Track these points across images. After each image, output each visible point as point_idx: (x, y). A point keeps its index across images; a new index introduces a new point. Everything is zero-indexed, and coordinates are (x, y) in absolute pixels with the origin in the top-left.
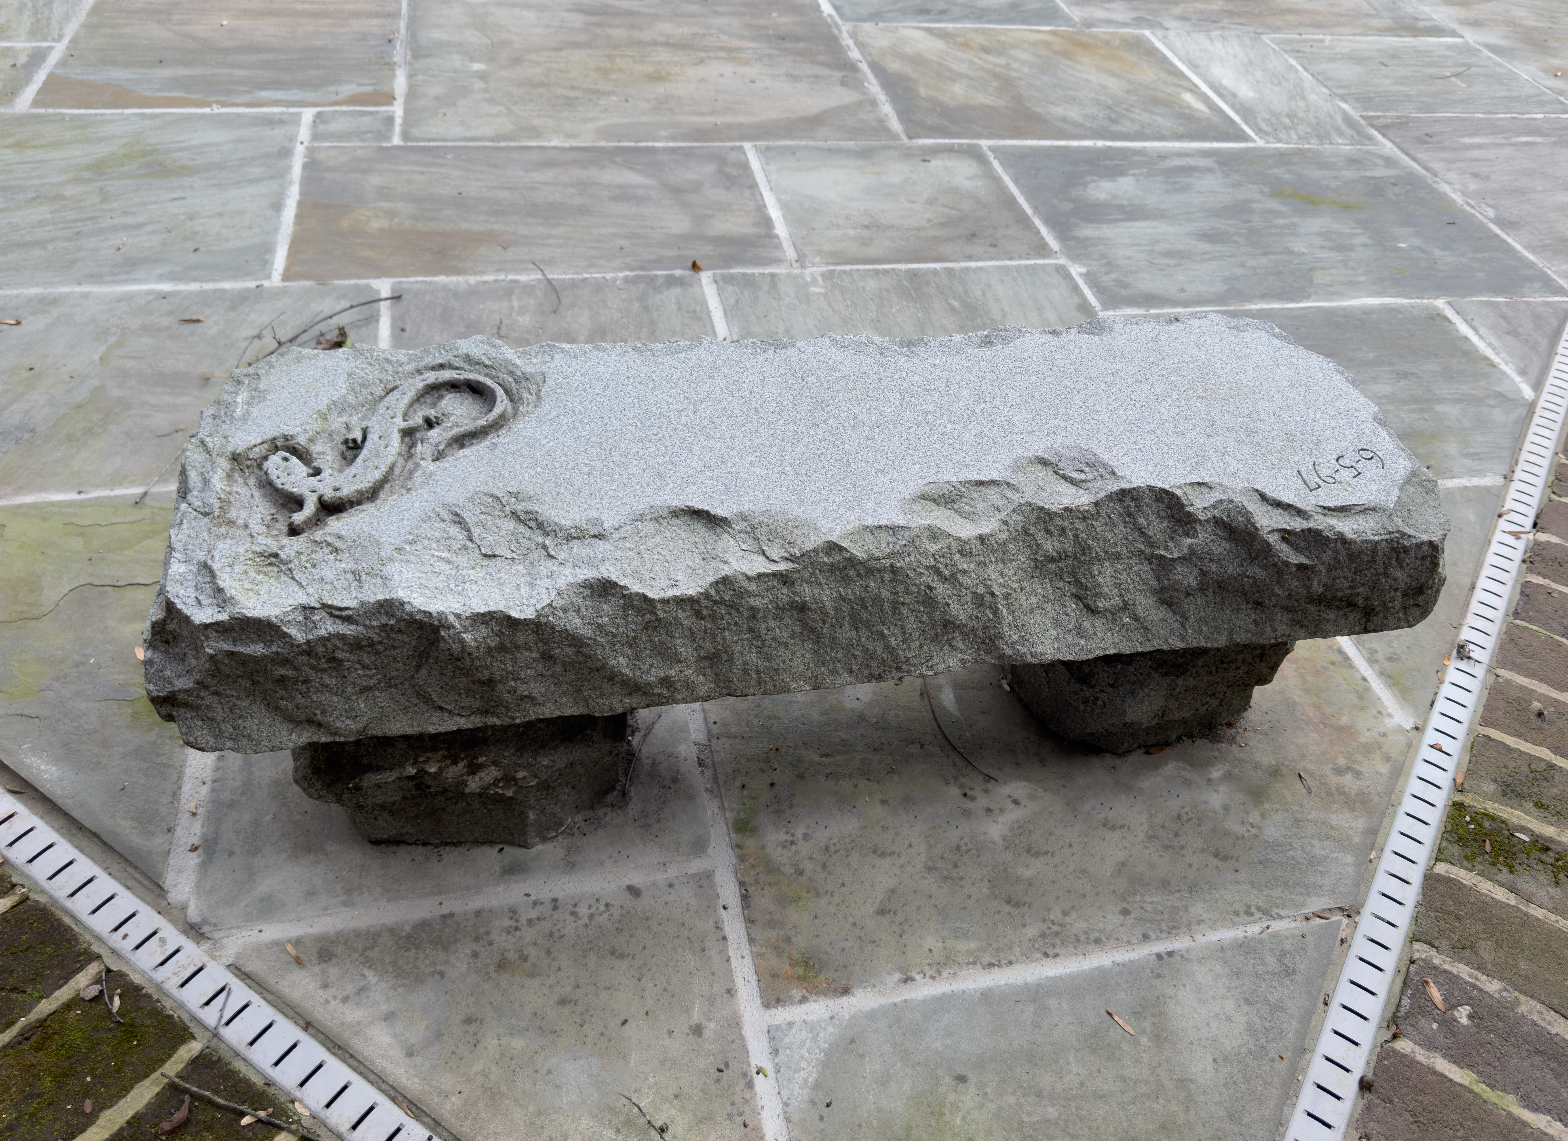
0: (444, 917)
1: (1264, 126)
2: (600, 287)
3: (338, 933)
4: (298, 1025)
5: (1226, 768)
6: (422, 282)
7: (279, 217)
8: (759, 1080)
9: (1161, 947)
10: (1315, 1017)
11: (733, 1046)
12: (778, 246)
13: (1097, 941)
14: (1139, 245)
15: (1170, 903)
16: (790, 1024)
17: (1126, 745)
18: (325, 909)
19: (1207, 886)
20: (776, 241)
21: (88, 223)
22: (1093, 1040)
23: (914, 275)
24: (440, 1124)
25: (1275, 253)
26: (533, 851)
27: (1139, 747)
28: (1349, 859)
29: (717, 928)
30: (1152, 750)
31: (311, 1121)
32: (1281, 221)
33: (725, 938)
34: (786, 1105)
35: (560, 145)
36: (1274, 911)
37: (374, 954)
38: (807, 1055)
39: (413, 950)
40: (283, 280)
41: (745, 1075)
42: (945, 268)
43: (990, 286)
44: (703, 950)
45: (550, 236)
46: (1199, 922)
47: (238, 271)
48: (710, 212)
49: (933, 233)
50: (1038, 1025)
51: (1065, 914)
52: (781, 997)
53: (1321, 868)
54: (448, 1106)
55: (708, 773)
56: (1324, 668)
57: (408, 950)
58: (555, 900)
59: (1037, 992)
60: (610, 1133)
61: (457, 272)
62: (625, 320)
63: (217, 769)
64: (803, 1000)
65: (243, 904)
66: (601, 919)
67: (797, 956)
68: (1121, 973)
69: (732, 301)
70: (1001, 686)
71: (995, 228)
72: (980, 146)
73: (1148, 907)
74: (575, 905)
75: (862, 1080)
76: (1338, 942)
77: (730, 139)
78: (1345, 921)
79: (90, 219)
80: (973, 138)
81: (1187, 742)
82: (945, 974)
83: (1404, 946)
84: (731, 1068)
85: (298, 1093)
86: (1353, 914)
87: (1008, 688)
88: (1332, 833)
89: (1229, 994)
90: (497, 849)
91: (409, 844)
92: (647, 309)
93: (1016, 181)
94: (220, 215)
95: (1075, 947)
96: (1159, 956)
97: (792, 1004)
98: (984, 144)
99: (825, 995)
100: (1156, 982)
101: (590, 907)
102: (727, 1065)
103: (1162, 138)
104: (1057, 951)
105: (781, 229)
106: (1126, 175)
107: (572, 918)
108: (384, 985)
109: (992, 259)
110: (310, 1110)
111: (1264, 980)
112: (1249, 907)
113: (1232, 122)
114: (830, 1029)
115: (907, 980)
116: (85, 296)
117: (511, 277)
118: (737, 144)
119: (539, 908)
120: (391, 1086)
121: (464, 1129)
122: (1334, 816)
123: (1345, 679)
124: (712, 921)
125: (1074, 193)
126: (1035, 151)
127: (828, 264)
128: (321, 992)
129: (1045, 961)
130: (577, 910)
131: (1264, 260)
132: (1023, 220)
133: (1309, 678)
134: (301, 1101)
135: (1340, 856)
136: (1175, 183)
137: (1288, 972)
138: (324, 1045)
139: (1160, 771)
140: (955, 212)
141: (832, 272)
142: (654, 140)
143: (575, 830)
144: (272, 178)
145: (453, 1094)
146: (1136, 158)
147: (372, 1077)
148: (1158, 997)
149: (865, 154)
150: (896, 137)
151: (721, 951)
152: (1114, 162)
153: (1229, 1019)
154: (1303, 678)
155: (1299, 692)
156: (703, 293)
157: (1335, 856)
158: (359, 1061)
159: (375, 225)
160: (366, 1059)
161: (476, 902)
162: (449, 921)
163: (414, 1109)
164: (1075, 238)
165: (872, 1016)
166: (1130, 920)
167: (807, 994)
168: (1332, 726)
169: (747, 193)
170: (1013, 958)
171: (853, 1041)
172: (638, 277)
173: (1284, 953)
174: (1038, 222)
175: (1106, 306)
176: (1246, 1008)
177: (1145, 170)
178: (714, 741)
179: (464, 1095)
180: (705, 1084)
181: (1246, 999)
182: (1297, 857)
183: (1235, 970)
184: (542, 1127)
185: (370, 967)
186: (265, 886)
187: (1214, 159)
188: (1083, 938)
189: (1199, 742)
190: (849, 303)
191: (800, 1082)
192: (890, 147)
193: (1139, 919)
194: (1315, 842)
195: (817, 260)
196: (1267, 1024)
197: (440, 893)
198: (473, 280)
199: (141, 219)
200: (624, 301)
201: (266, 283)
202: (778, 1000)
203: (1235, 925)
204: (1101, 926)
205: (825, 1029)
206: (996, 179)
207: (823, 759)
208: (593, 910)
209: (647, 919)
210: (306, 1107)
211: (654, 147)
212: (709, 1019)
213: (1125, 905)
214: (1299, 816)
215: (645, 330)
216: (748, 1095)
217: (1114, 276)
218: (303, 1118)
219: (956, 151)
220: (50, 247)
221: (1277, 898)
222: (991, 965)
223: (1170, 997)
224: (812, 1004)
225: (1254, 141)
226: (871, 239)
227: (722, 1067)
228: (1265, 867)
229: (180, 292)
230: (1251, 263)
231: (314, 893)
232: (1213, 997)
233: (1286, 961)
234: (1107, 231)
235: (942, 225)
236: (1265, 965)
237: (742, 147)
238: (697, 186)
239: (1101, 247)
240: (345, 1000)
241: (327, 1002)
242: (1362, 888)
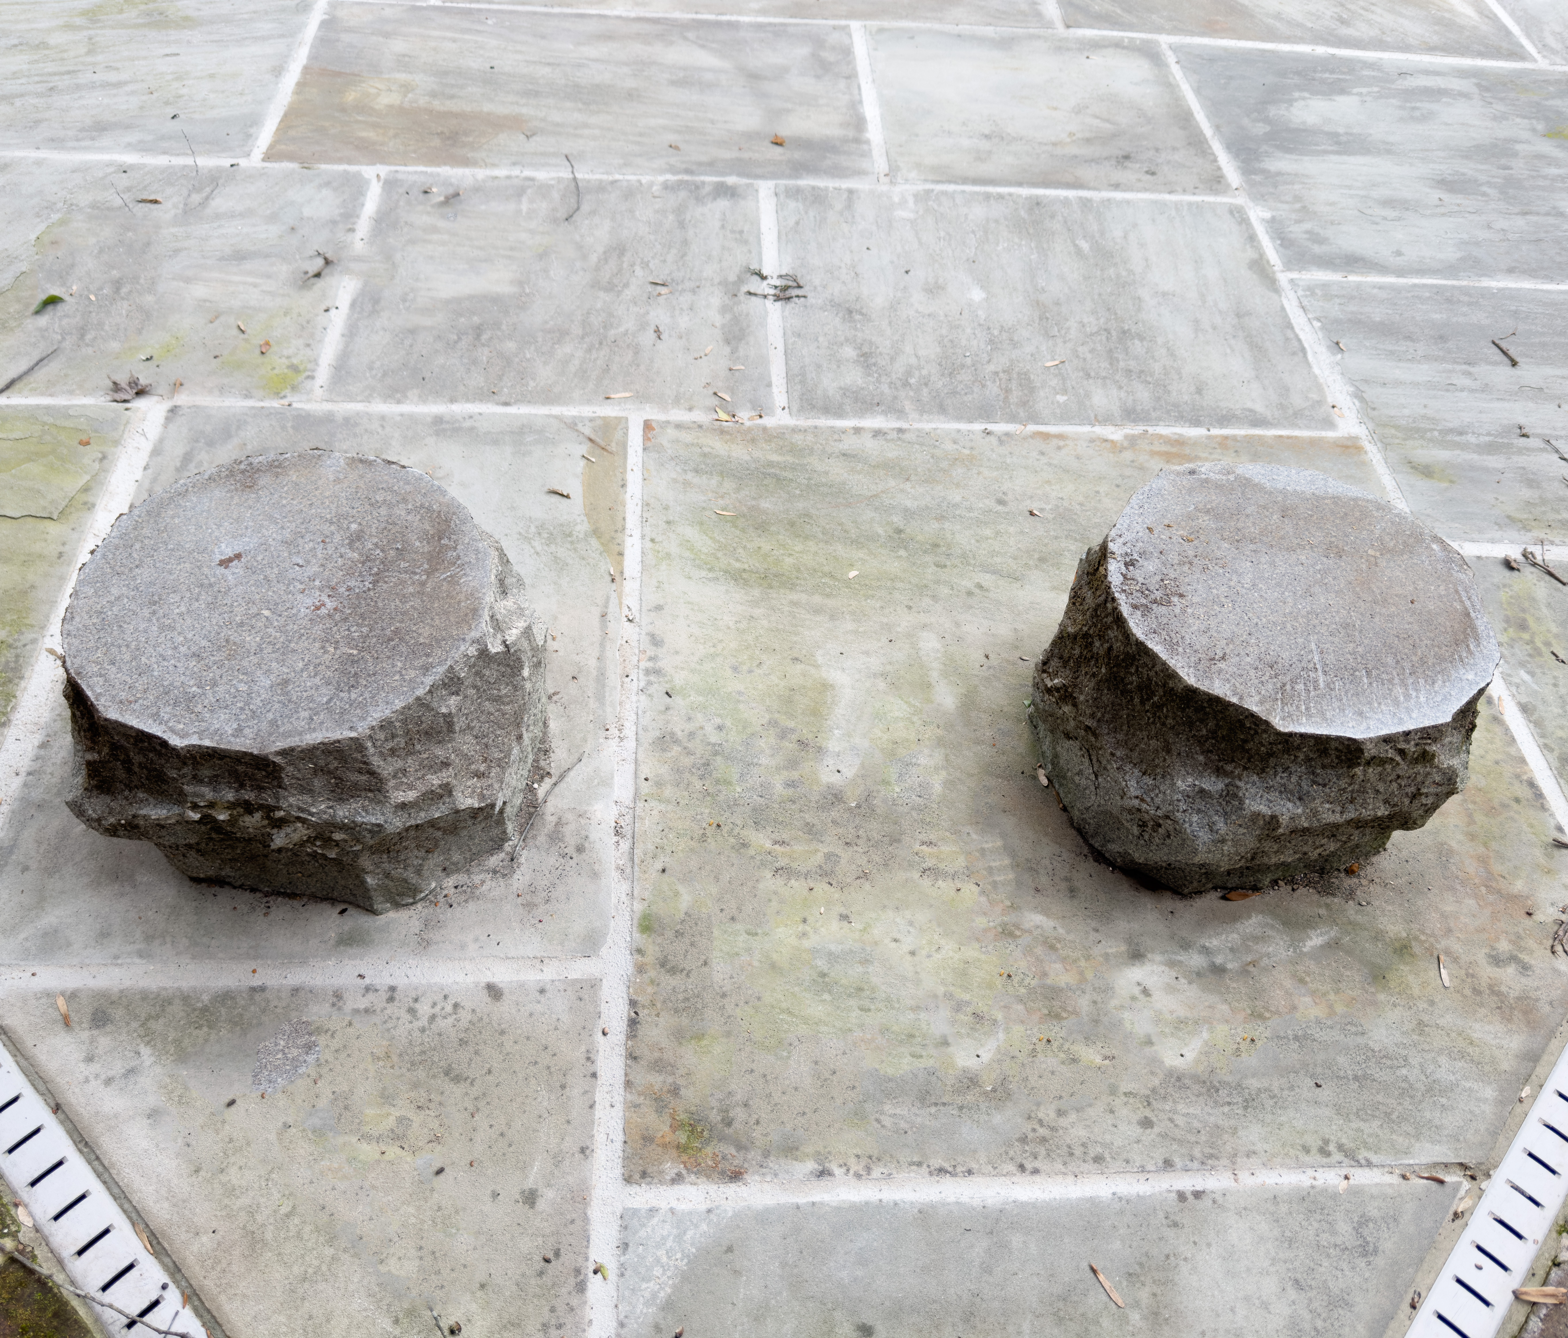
0: (253, 989)
1: (1551, 41)
2: (630, 193)
3: (122, 991)
4: (48, 1104)
5: (1333, 934)
6: (422, 172)
7: (277, 84)
8: (595, 1283)
9: (1187, 1183)
10: (1393, 1325)
11: (571, 1228)
12: (866, 154)
13: (1098, 1159)
14: (1350, 187)
15: (1212, 1119)
16: (653, 1211)
17: (1195, 884)
18: (116, 957)
19: (1271, 1102)
20: (865, 147)
21: (66, 77)
22: (1061, 1305)
23: (1037, 203)
24: (180, 1270)
25: (1538, 214)
26: (382, 919)
27: (1215, 888)
28: (1489, 1092)
29: (588, 1059)
30: (1232, 895)
31: (32, 1235)
32: (1553, 171)
33: (594, 1075)
34: (622, 1325)
35: (624, 14)
36: (1363, 1154)
37: (157, 1026)
38: (664, 1259)
39: (205, 1029)
40: (263, 160)
41: (578, 1271)
42: (1080, 198)
43: (1135, 225)
44: (563, 1087)
45: (586, 126)
46: (1250, 1154)
47: (216, 145)
48: (789, 106)
49: (1074, 150)
50: (987, 1270)
51: (1060, 1113)
52: (649, 1171)
53: (1444, 1101)
54: (195, 1248)
55: (625, 845)
56: (1504, 806)
57: (200, 1027)
58: (393, 989)
59: (997, 1220)
60: (386, 1323)
61: (466, 162)
62: (652, 237)
63: (37, 758)
64: (678, 1179)
65: (22, 936)
66: (442, 1024)
67: (683, 1116)
68: (1122, 1212)
69: (791, 222)
70: (1035, 778)
71: (1157, 150)
72: (1157, 43)
73: (1180, 1121)
74: (416, 1000)
75: (730, 1307)
76: (1450, 1216)
77: (835, 16)
78: (1466, 1184)
79: (68, 72)
80: (1150, 32)
81: (1284, 888)
82: (876, 1173)
83: (1547, 1237)
84: (562, 1259)
85: (25, 1194)
86: (1479, 1176)
87: (1045, 782)
88: (1470, 1050)
89: (1272, 1269)
90: (339, 909)
91: (235, 888)
92: (682, 225)
93: (1198, 91)
94: (212, 76)
95: (1065, 1164)
96: (1181, 1196)
97: (661, 1182)
98: (1164, 40)
99: (708, 1177)
100: (1170, 1233)
101: (434, 1005)
102: (557, 1254)
103: (1405, 48)
104: (1037, 1164)
105: (875, 133)
106: (1349, 93)
107: (408, 1017)
108: (158, 1069)
109: (1146, 190)
110: (34, 1219)
111: (1328, 1256)
112: (1326, 1142)
113: (1508, 33)
114: (704, 1227)
115: (823, 1173)
116: (39, 163)
117: (527, 173)
118: (843, 22)
119: (371, 996)
120: (134, 1207)
121: (206, 1282)
122: (1477, 1026)
123: (1531, 826)
124: (583, 1049)
125: (1273, 111)
126: (1230, 55)
127: (926, 181)
128: (82, 1066)
129: (1019, 1178)
130: (417, 1006)
131: (1520, 222)
132: (1198, 143)
133: (1479, 818)
134: (26, 1206)
135: (1475, 1086)
136: (1414, 109)
137: (1367, 1250)
138: (71, 1137)
139: (1238, 925)
140: (1108, 126)
141: (928, 192)
142: (740, 13)
143: (440, 898)
144: (282, 36)
145: (206, 1232)
146: (1365, 73)
147: (116, 1191)
148: (1167, 1257)
149: (1005, 44)
150: (1050, 25)
151: (586, 1092)
152: (1335, 76)
153: (1265, 1306)
154: (1470, 816)
155: (1460, 837)
156: (758, 208)
157: (1468, 1085)
158: (104, 1166)
159: (385, 100)
160: (113, 1165)
161: (297, 977)
162: (257, 997)
163: (154, 1242)
164: (1264, 171)
165: (763, 1217)
166: (1150, 1135)
167: (684, 1172)
168: (1499, 892)
169: (842, 84)
170: (974, 1166)
171: (730, 1250)
172: (680, 183)
173: (1364, 1221)
174: (1217, 148)
175: (1289, 266)
176: (1292, 1294)
177: (1376, 89)
178: (640, 804)
179: (218, 1236)
180: (523, 1275)
181: (1297, 1281)
182: (1412, 1079)
183: (1288, 1234)
184: (303, 1299)
185: (148, 1043)
186: (51, 918)
187: (1474, 80)
188: (1078, 1151)
189: (1302, 891)
190: (942, 234)
191: (647, 1295)
192: (1039, 37)
193: (1164, 1136)
194: (1443, 1060)
195: (913, 174)
196: (1319, 1324)
197: (255, 958)
198: (481, 173)
199: (124, 76)
200: (657, 212)
201: (243, 162)
202: (644, 1174)
203: (1301, 1166)
204: (1108, 1138)
205: (696, 1226)
206: (1170, 86)
207: (777, 847)
208: (437, 1009)
209: (502, 1033)
210: (31, 1214)
211: (738, 22)
212: (549, 1185)
213: (1148, 1113)
214: (1426, 1018)
215: (674, 251)
216: (574, 1302)
217: (1307, 226)
218: (23, 1229)
219: (1124, 48)
220: (18, 102)
221: (1370, 1135)
222: (941, 1171)
223: (1185, 1259)
224: (688, 1186)
225: (1535, 61)
226: (990, 152)
227: (550, 1256)
228: (1361, 1087)
229: (144, 165)
230: (1501, 223)
231: (109, 934)
232: (1248, 1270)
233: (1365, 1232)
234: (1308, 165)
235: (1088, 141)
236: (1334, 1233)
237: (848, 26)
238: (781, 72)
239: (1296, 187)
240: (109, 1081)
241: (87, 1080)
242: (1501, 1138)
